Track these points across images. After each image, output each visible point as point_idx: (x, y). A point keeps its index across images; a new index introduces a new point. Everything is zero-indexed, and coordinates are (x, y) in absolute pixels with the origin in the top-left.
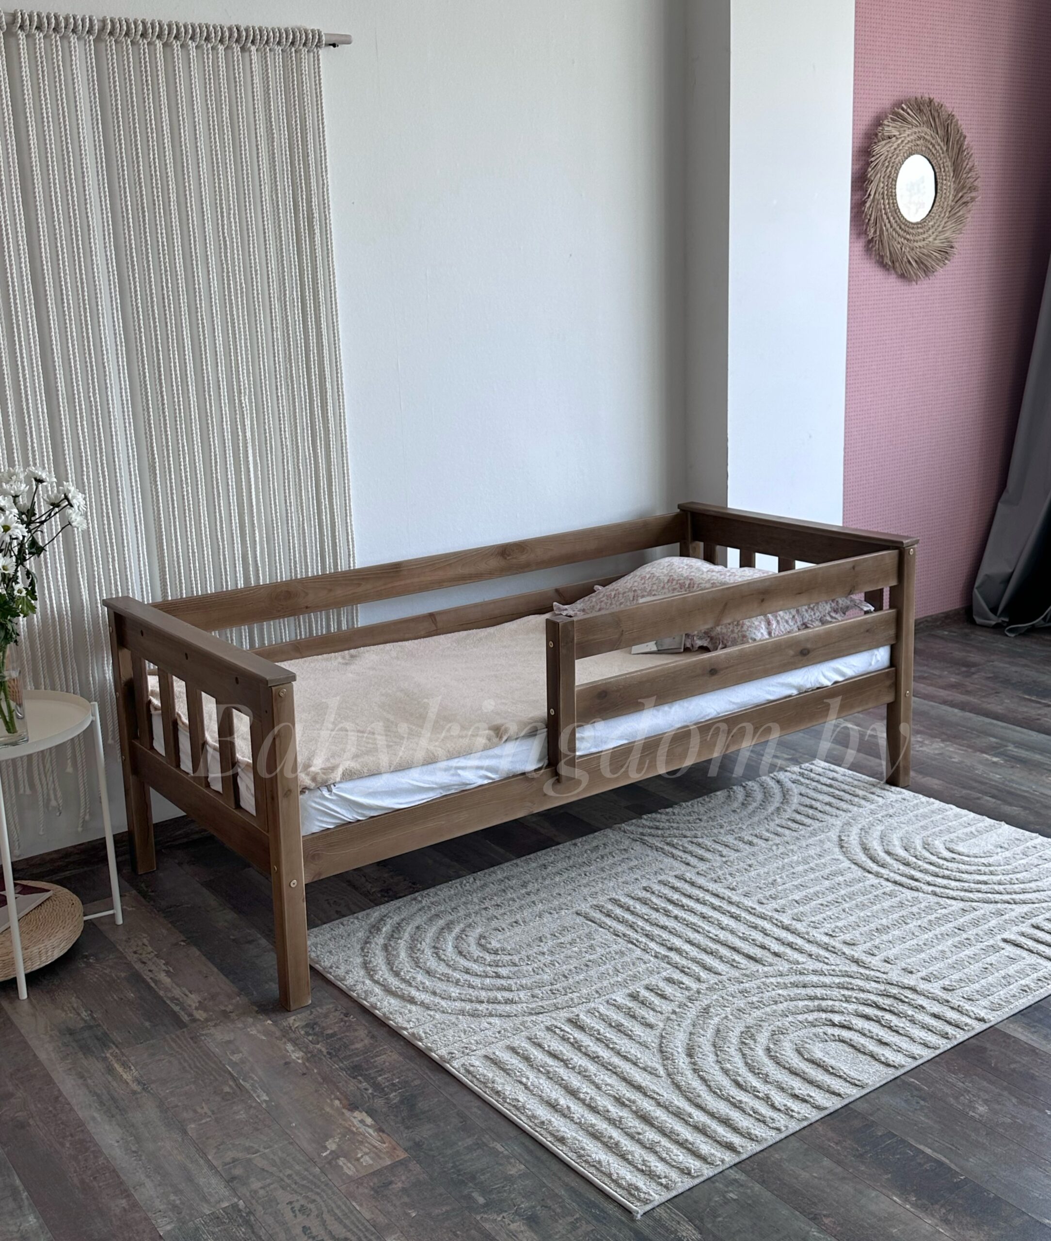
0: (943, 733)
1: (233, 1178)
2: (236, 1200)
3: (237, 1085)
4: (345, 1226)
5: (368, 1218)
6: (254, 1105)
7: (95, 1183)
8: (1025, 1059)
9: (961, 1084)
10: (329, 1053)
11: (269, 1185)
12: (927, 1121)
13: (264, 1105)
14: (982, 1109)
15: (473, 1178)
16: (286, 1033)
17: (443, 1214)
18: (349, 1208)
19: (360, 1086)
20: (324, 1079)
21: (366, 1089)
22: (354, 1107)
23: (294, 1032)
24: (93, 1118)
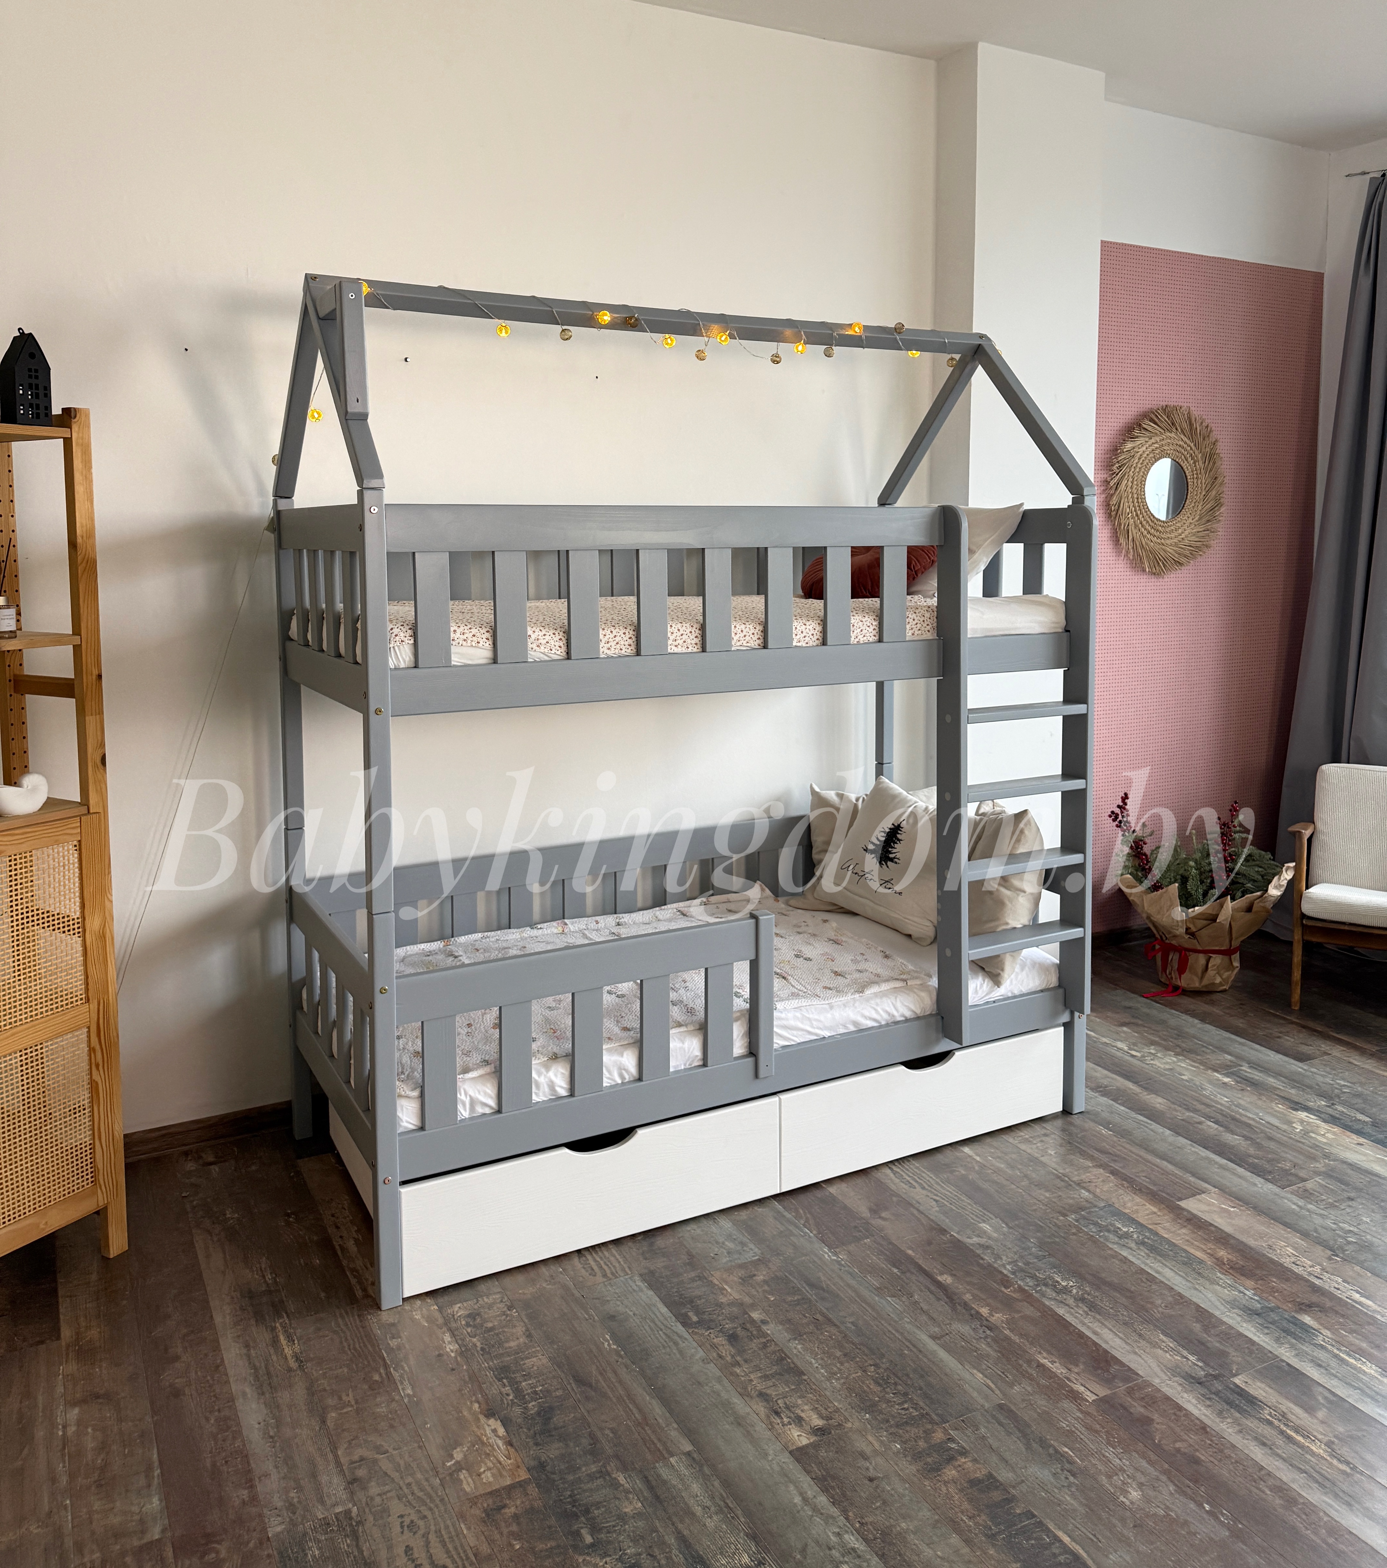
0: (1178, 1046)
1: (355, 1480)
2: (350, 1505)
3: (387, 1374)
4: (448, 1552)
5: (472, 1545)
6: (397, 1398)
7: (225, 1468)
8: (1193, 1438)
9: (1118, 1461)
10: (482, 1349)
11: (386, 1493)
12: (1072, 1502)
13: (406, 1400)
14: (1135, 1494)
15: (587, 1511)
16: (448, 1321)
17: (547, 1550)
18: (456, 1530)
19: (503, 1390)
20: (470, 1378)
21: (508, 1395)
22: (490, 1413)
23: (456, 1321)
24: (244, 1394)
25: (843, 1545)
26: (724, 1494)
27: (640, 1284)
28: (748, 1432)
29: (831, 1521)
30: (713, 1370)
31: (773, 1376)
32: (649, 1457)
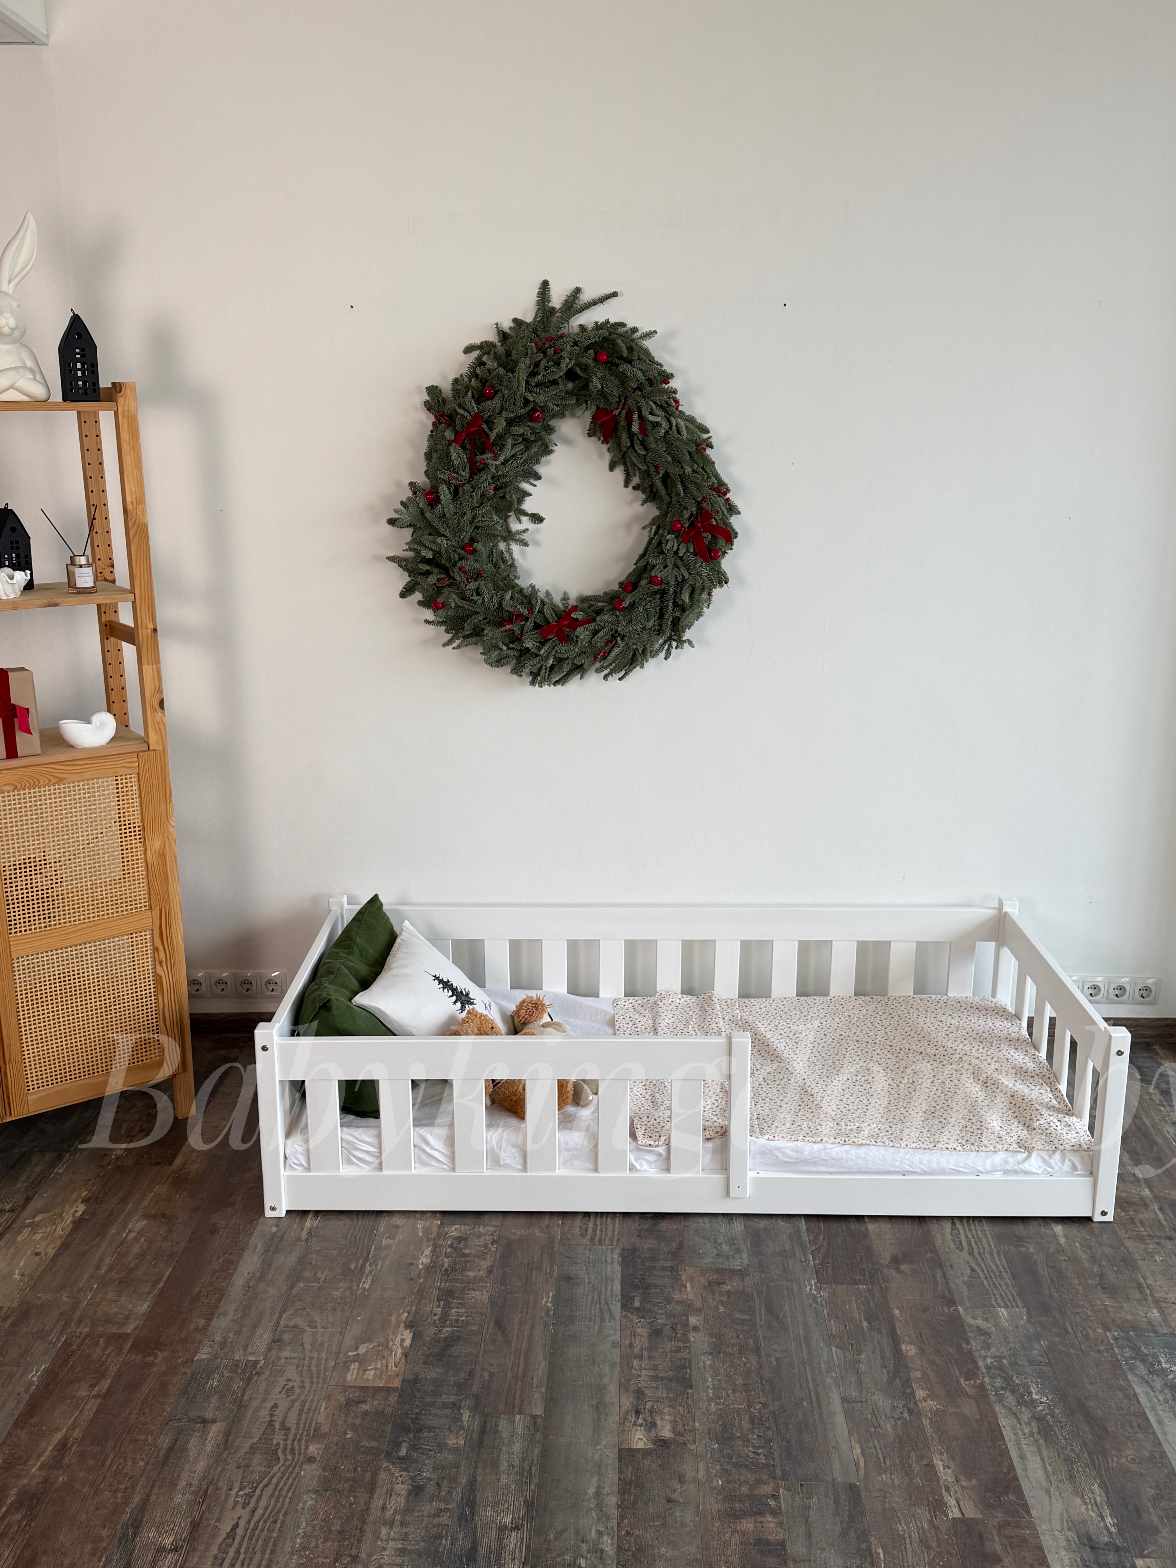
3: (361, 1266)
5: (319, 1421)
10: (446, 1270)
11: (293, 1358)
15: (419, 1430)
16: (438, 1237)
17: (366, 1448)
18: (317, 1405)
19: (435, 1309)
20: (419, 1290)
21: (435, 1315)
22: (409, 1325)
23: (445, 1239)
25: (597, 1543)
26: (535, 1462)
27: (616, 1256)
28: (599, 1418)
29: (604, 1520)
30: (615, 1354)
31: (662, 1379)
32: (501, 1407)
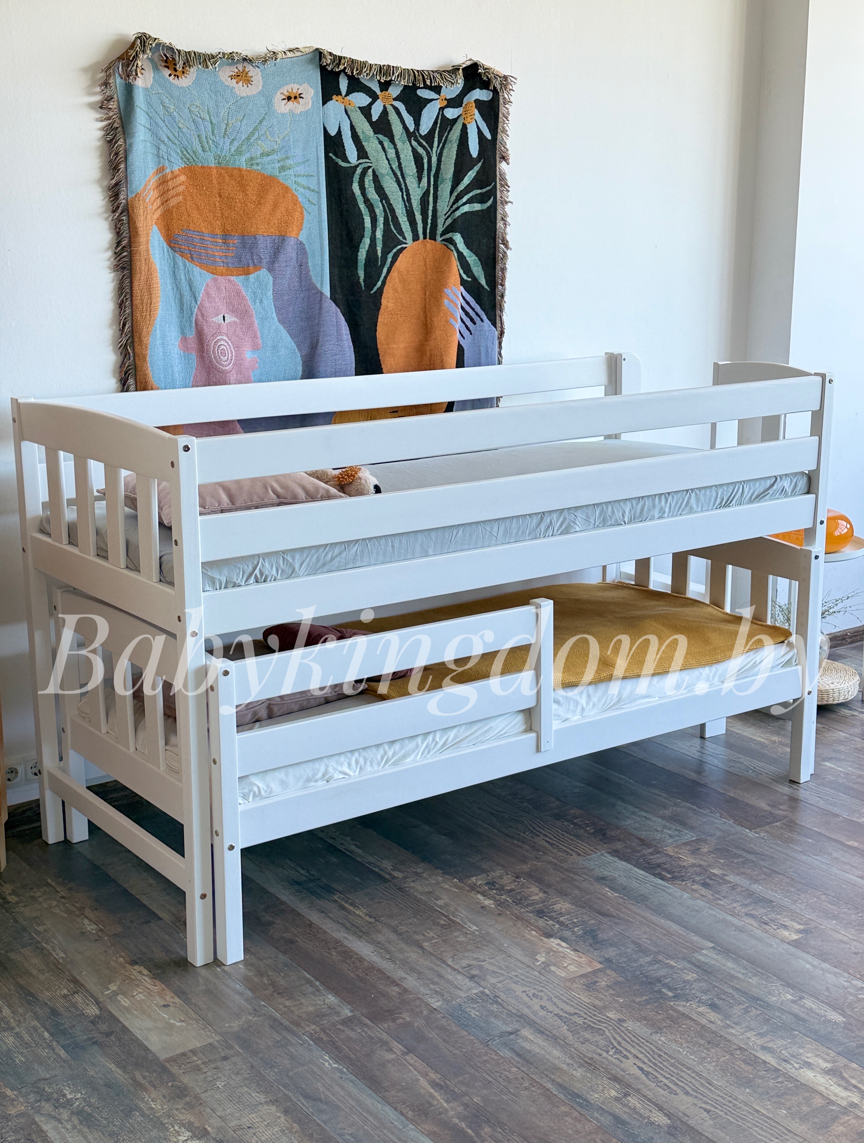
2: (482, 989)
3: (450, 920)
5: (588, 1002)
6: (468, 932)
10: (514, 902)
11: (503, 981)
13: (477, 933)
15: (659, 980)
16: (473, 888)
17: (643, 1001)
18: (570, 996)
21: (554, 925)
22: (549, 936)
23: (480, 887)
24: (345, 938)
25: (854, 986)
26: (754, 967)
27: (611, 858)
28: (750, 934)
29: (838, 975)
30: (701, 903)
31: (750, 904)
32: (686, 951)
